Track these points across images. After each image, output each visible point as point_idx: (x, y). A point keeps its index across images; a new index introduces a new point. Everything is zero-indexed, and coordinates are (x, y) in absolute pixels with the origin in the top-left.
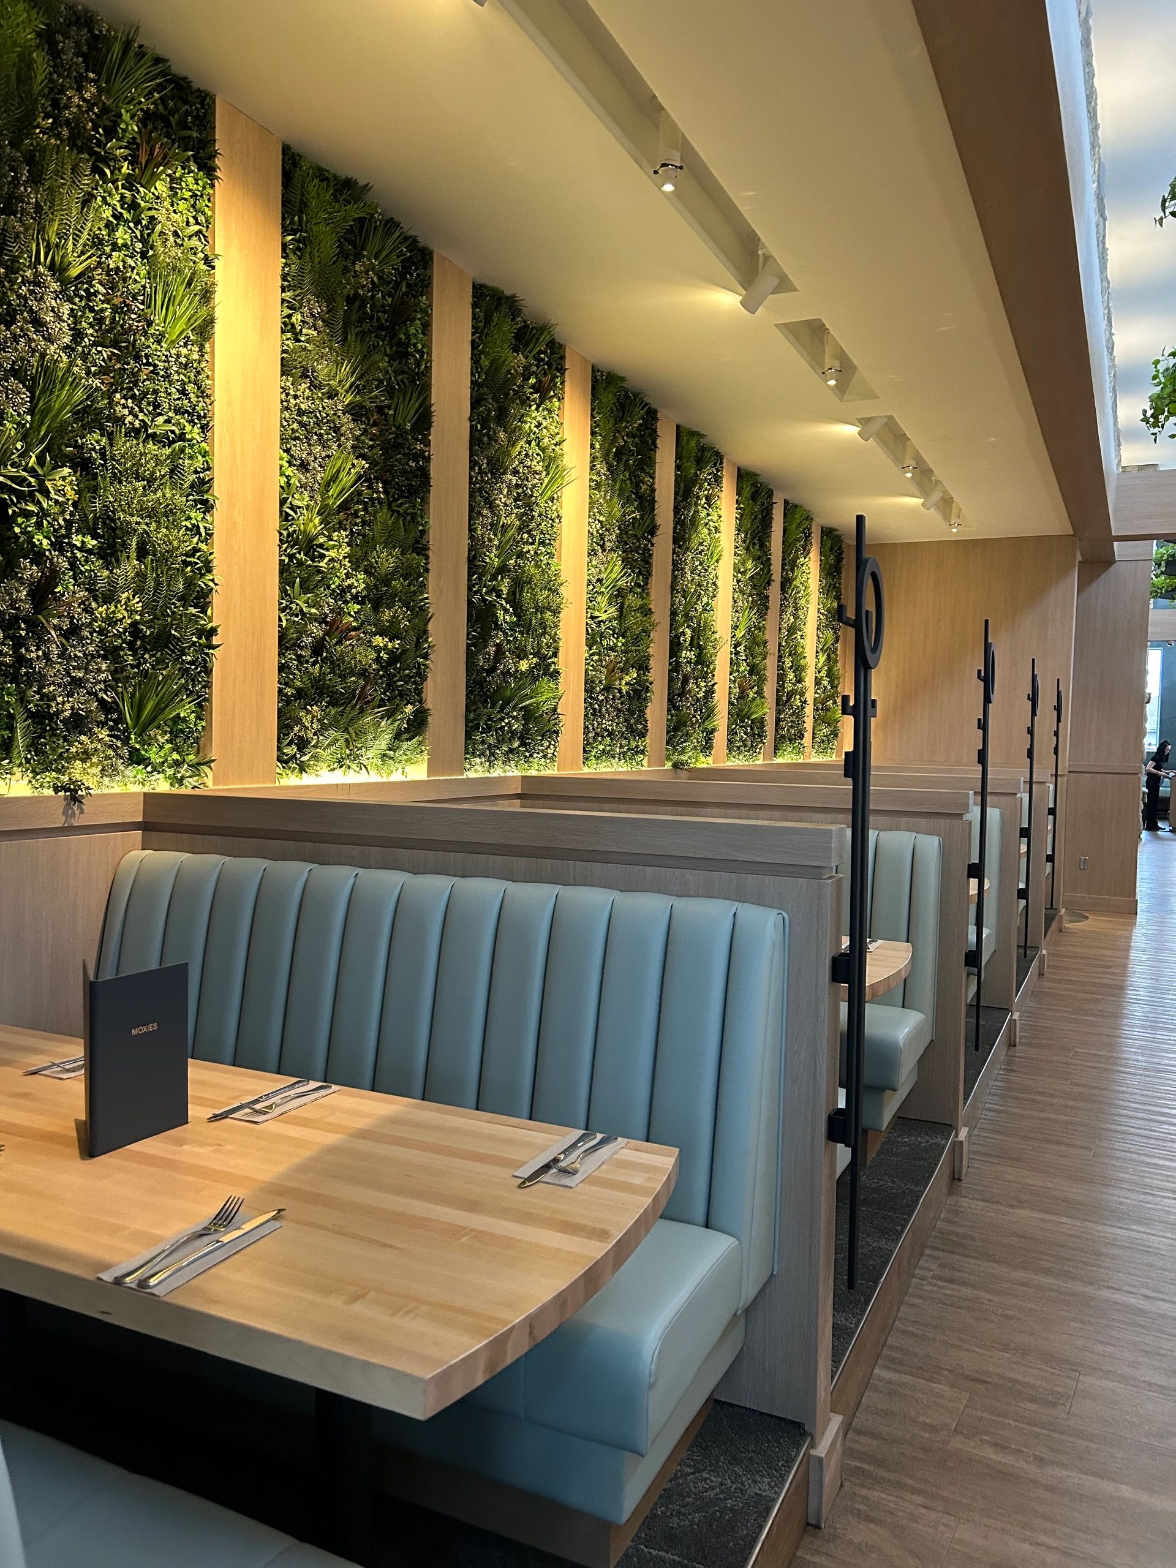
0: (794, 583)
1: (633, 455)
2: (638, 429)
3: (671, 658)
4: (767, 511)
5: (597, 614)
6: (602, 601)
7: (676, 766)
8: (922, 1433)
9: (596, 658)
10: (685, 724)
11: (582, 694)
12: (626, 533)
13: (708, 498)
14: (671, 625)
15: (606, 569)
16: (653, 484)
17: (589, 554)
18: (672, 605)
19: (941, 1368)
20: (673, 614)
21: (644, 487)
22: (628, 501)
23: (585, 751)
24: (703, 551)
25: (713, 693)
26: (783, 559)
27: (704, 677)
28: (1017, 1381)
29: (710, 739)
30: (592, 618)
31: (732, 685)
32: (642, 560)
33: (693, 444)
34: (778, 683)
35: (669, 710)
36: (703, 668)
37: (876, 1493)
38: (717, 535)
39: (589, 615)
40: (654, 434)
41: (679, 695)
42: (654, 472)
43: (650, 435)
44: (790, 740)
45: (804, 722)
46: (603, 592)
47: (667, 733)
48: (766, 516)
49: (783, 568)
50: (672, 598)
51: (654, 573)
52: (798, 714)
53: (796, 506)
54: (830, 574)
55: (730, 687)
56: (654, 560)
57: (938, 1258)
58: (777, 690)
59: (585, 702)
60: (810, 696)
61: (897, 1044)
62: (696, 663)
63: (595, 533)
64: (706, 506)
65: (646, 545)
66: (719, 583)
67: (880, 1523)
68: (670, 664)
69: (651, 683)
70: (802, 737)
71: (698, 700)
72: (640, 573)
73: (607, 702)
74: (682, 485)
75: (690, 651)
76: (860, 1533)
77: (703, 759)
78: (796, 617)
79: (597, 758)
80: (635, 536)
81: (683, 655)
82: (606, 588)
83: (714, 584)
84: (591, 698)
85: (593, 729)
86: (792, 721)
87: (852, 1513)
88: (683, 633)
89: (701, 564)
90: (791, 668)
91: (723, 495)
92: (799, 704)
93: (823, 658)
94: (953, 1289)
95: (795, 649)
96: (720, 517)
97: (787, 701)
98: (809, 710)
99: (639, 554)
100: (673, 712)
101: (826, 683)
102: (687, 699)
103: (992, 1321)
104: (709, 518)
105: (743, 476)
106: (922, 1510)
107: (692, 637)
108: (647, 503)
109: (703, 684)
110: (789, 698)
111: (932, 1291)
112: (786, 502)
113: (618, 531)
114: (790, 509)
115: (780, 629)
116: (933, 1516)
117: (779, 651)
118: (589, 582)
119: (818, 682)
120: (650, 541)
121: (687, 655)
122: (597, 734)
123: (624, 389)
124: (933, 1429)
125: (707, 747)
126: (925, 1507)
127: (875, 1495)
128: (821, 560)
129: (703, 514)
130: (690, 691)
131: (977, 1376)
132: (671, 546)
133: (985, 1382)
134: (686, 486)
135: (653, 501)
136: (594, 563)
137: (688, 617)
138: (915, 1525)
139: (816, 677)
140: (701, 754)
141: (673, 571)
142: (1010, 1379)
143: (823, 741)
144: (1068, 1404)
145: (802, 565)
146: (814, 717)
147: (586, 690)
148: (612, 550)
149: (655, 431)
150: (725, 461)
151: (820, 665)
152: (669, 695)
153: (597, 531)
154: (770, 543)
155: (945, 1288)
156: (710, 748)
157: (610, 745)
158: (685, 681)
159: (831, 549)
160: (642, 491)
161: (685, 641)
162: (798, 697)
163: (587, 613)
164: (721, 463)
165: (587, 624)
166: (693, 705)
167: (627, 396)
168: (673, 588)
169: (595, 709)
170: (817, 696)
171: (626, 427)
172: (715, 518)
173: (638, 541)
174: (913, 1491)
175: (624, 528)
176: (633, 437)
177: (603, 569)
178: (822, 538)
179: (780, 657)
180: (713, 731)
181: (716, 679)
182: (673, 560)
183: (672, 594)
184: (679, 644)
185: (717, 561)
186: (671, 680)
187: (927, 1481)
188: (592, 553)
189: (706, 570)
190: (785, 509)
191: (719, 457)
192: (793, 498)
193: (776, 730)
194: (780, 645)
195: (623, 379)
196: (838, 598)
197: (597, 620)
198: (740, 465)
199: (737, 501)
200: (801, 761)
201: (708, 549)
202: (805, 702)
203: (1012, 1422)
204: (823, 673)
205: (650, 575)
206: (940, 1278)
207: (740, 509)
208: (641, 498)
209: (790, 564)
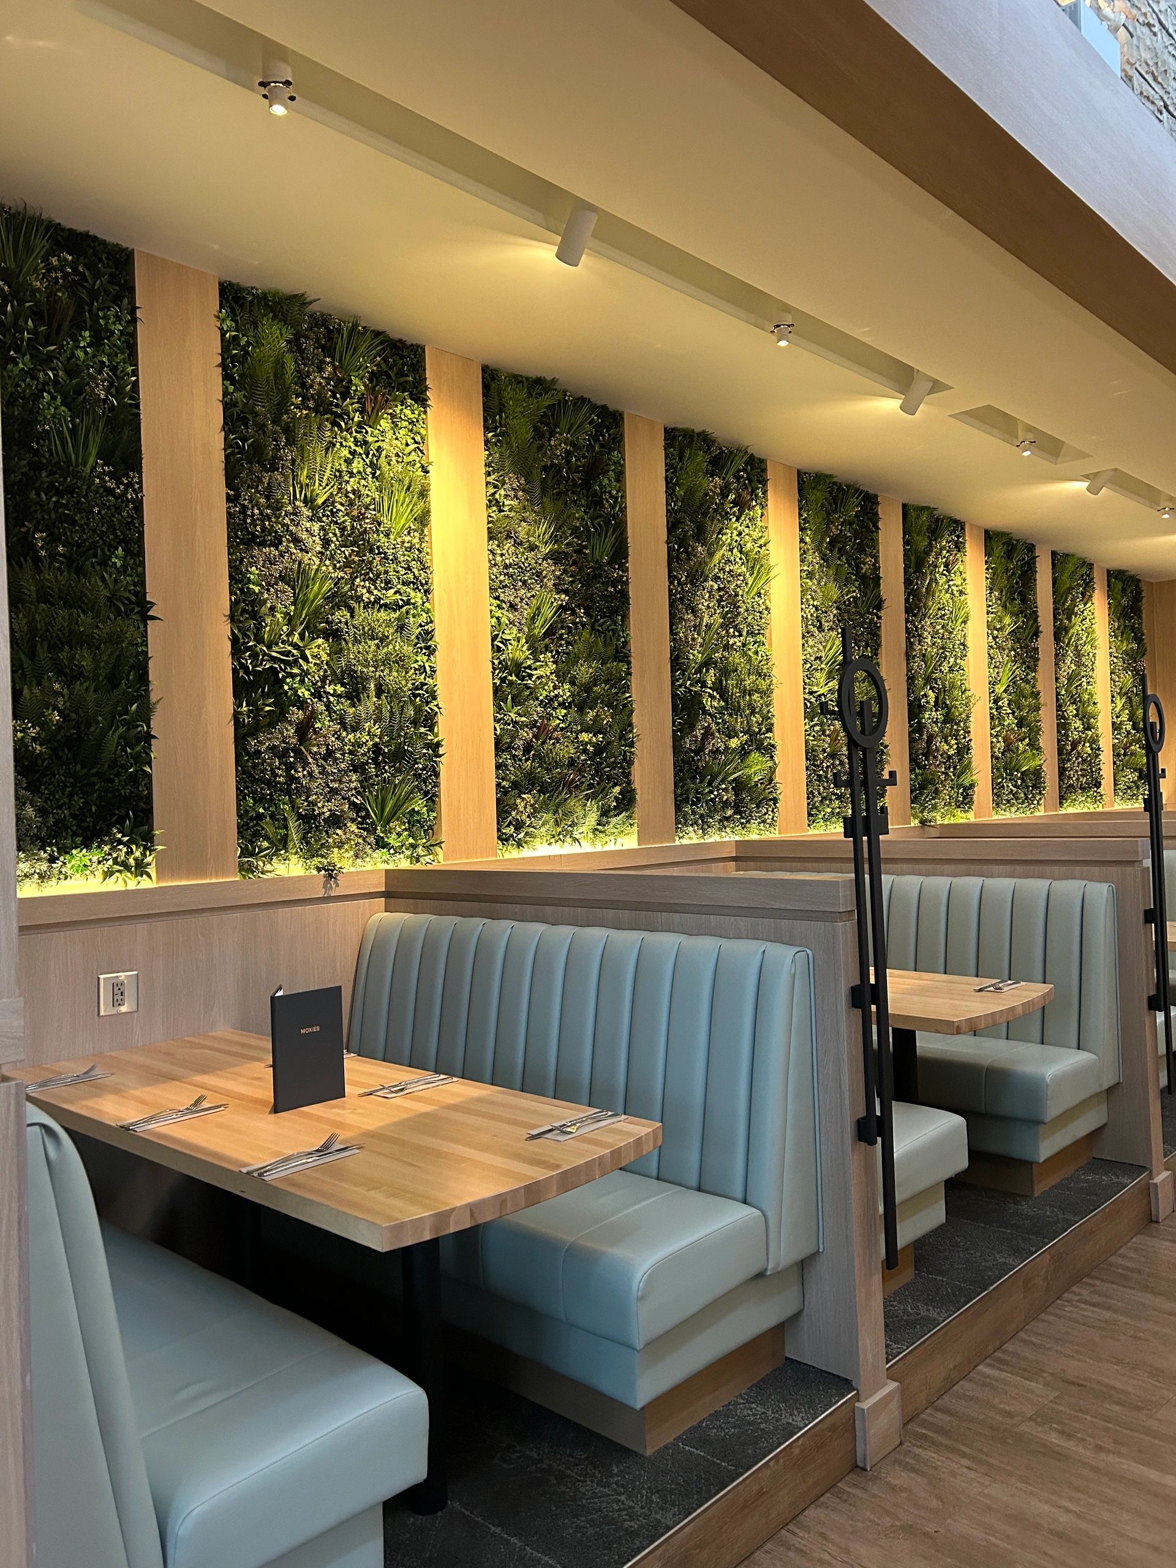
0: (1072, 631)
1: (851, 540)
2: (856, 516)
3: (910, 720)
4: (1029, 566)
5: (815, 689)
6: (821, 677)
7: (923, 822)
8: (997, 1417)
9: (817, 728)
10: (932, 782)
11: (804, 763)
12: (848, 612)
13: (946, 565)
14: (908, 689)
15: (825, 647)
16: (877, 561)
17: (803, 637)
18: (909, 670)
19: (1044, 1371)
20: (911, 679)
21: (865, 568)
22: (847, 582)
23: (810, 815)
24: (944, 615)
25: (969, 749)
26: (1055, 609)
27: (956, 736)
28: (1114, 1388)
29: (967, 794)
30: (811, 693)
31: (994, 740)
32: (868, 633)
33: (924, 517)
34: (1059, 732)
35: (912, 771)
36: (952, 726)
37: (929, 1453)
38: (962, 598)
39: (807, 691)
40: (875, 518)
41: (923, 755)
42: (878, 552)
43: (871, 520)
44: (1083, 789)
45: (1100, 769)
46: (822, 669)
47: (912, 791)
48: (1027, 571)
49: (1055, 619)
50: (908, 664)
51: (883, 643)
52: (1091, 764)
53: (1067, 555)
54: (1125, 615)
55: (992, 742)
56: (883, 632)
57: (1093, 1286)
58: (1058, 740)
59: (807, 769)
60: (1106, 742)
61: (1043, 1079)
62: (945, 722)
63: (809, 617)
64: (945, 572)
65: (872, 619)
66: (969, 643)
67: (922, 1474)
68: (911, 726)
69: (886, 747)
70: (1098, 785)
71: (949, 757)
72: (867, 645)
73: (834, 767)
74: (913, 558)
75: (937, 710)
76: (900, 1478)
77: (963, 815)
78: (1079, 664)
79: (825, 820)
80: (859, 613)
81: (927, 716)
82: (826, 664)
83: (963, 644)
84: (815, 765)
85: (819, 794)
86: (1081, 770)
87: (900, 1464)
88: (925, 695)
89: (943, 627)
90: (1076, 716)
91: (967, 559)
92: (1090, 752)
93: (1120, 703)
94: (1093, 1312)
95: (1079, 696)
96: (965, 580)
97: (1072, 750)
98: (1106, 759)
99: (864, 628)
100: (917, 771)
101: (1129, 727)
102: (935, 757)
103: (1119, 1340)
104: (951, 583)
105: (991, 538)
106: (965, 1470)
107: (937, 698)
108: (871, 582)
109: (953, 742)
110: (1075, 745)
111: (1071, 1312)
112: (1054, 553)
113: (835, 612)
114: (1058, 560)
115: (1057, 679)
116: (972, 1475)
117: (1057, 700)
118: (806, 661)
119: (1116, 727)
120: (876, 615)
121: (930, 716)
122: (824, 799)
123: (835, 483)
124: (1010, 1414)
125: (965, 800)
126: (968, 1468)
127: (929, 1454)
128: (1109, 603)
129: (942, 580)
130: (937, 750)
131: (1076, 1380)
132: (903, 616)
133: (1081, 1385)
134: (917, 558)
135: (878, 578)
136: (811, 643)
137: (928, 680)
138: (952, 1479)
139: (1113, 723)
140: (959, 810)
141: (907, 638)
142: (1106, 1386)
143: (1129, 788)
144: (1155, 1410)
145: (1082, 612)
146: (1114, 763)
147: (807, 759)
148: (831, 629)
149: (877, 514)
150: (967, 528)
151: (1117, 710)
152: (910, 755)
153: (812, 615)
154: (1035, 594)
155: (1085, 1310)
156: (971, 802)
157: (839, 808)
158: (931, 738)
159: (1124, 590)
160: (863, 571)
161: (928, 702)
162: (1088, 745)
163: (805, 688)
164: (963, 529)
165: (805, 699)
166: (944, 763)
167: (840, 488)
168: (909, 657)
169: (819, 776)
170: (1117, 741)
171: (840, 517)
172: (959, 582)
173: (862, 616)
174: (964, 1455)
175: (843, 608)
176: (851, 524)
177: (821, 648)
178: (1108, 581)
179: (1059, 707)
180: (972, 786)
181: (972, 736)
182: (907, 628)
183: (908, 659)
184: (920, 706)
185: (965, 622)
186: (912, 741)
187: (981, 1451)
188: (806, 635)
189: (951, 633)
190: (1053, 560)
191: (957, 526)
192: (1060, 548)
193: (1061, 780)
194: (1058, 694)
195: (831, 476)
196: (1139, 640)
197: (815, 695)
198: (988, 527)
199: (986, 562)
200: (1100, 809)
201: (952, 612)
202: (1099, 749)
203: (1089, 1418)
204: (1125, 717)
205: (879, 645)
206: (1086, 1302)
207: (992, 568)
208: (863, 579)
209: (1063, 613)
